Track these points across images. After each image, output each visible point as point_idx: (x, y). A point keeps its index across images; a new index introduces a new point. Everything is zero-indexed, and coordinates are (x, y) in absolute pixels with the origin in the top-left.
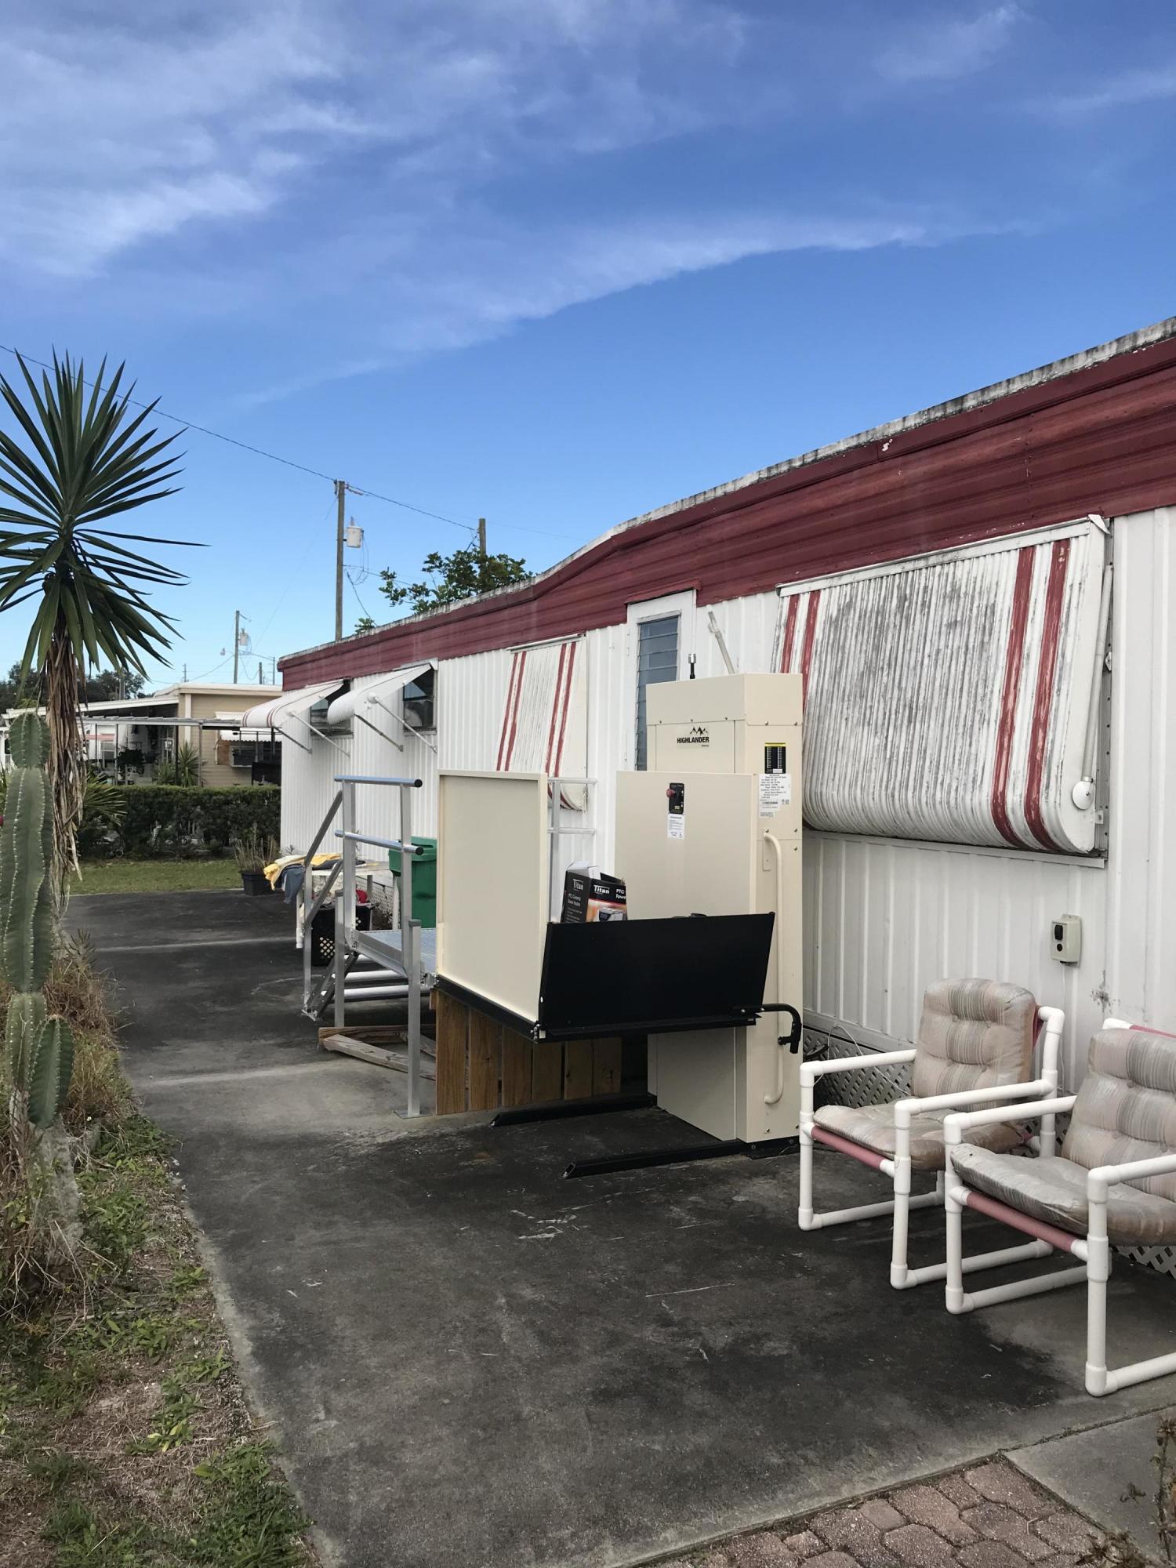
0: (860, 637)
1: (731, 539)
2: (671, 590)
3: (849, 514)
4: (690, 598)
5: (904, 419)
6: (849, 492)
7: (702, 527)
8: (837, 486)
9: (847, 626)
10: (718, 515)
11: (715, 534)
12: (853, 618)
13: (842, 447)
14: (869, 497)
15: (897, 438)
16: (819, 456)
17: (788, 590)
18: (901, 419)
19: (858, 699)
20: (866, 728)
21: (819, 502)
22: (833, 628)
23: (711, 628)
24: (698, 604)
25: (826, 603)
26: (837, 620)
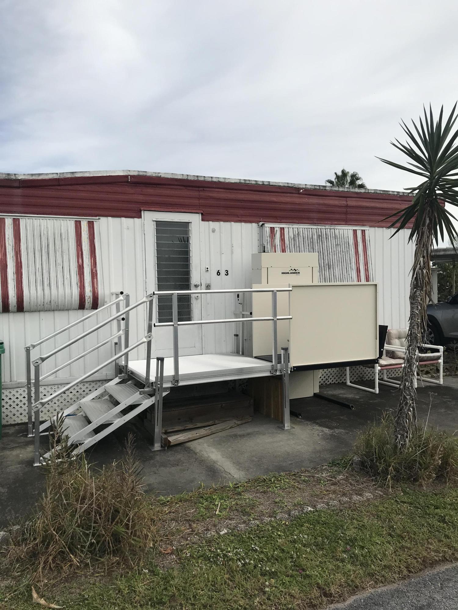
2: (183, 210)
4: (198, 217)
7: (204, 190)
9: (298, 240)
10: (215, 188)
11: (215, 195)
15: (305, 189)
17: (268, 226)
21: (274, 199)
22: (293, 240)
23: (214, 231)
24: (203, 220)
25: (287, 232)
26: (294, 238)
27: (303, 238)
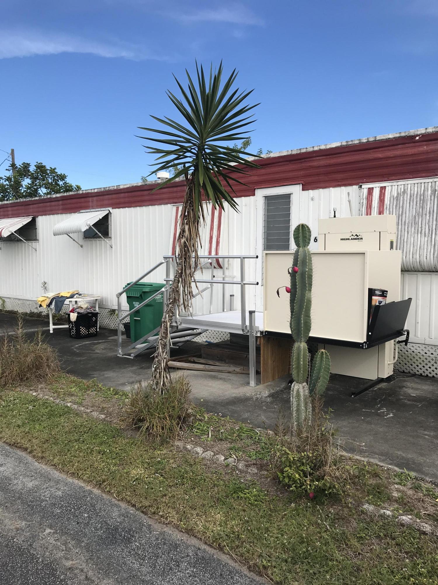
0: (412, 203)
1: (326, 166)
2: (285, 184)
3: (399, 160)
4: (299, 187)
5: (426, 129)
6: (398, 152)
7: (305, 161)
8: (389, 150)
9: (403, 199)
10: (315, 157)
11: (315, 164)
12: (407, 197)
13: (391, 136)
14: (409, 155)
15: (423, 135)
16: (377, 139)
17: (366, 187)
18: (424, 129)
19: (413, 224)
20: (419, 235)
21: (380, 155)
22: (395, 200)
23: (312, 199)
24: (303, 190)
25: (390, 191)
26: (397, 197)
27: (411, 196)
